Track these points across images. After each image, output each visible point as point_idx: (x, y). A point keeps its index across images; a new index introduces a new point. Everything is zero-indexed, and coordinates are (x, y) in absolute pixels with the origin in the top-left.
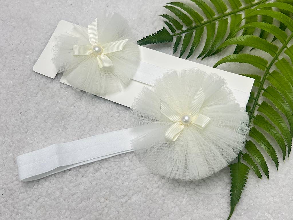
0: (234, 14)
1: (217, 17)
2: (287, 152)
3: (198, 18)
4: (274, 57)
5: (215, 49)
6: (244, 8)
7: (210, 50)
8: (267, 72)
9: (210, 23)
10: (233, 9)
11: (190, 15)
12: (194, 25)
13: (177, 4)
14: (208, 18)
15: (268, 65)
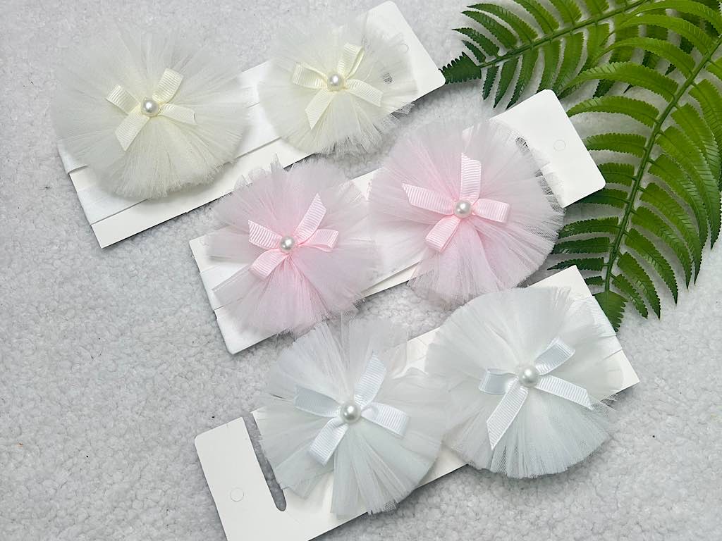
0: (593, 23)
1: (563, 31)
2: (693, 272)
3: (527, 33)
4: (669, 102)
6: (612, 12)
8: (657, 131)
9: (549, 41)
10: (592, 15)
11: (512, 27)
12: (519, 45)
13: (488, 7)
14: (545, 32)
15: (659, 116)
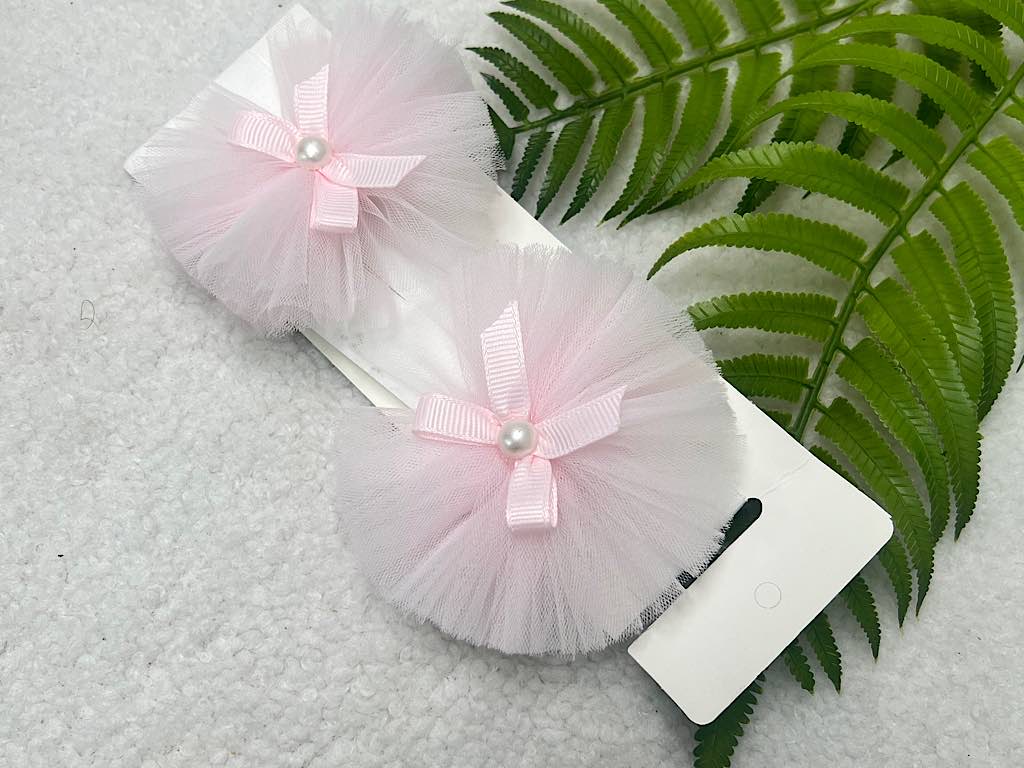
0: (754, 51)
1: (691, 61)
2: (914, 595)
3: (615, 65)
4: (889, 226)
5: (671, 188)
6: (791, 28)
7: (651, 192)
8: (862, 284)
9: (660, 84)
10: (750, 33)
11: (584, 51)
12: (599, 88)
14: (653, 64)
15: (865, 255)
